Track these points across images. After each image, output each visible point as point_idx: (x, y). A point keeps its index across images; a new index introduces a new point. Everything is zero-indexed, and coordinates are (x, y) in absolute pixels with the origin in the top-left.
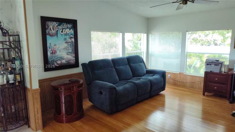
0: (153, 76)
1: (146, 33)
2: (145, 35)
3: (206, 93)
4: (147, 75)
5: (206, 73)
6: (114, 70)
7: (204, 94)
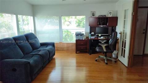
0: (47, 47)
1: (32, 16)
2: (32, 17)
3: (77, 52)
4: (41, 47)
5: (77, 41)
6: (18, 47)
7: (76, 53)
